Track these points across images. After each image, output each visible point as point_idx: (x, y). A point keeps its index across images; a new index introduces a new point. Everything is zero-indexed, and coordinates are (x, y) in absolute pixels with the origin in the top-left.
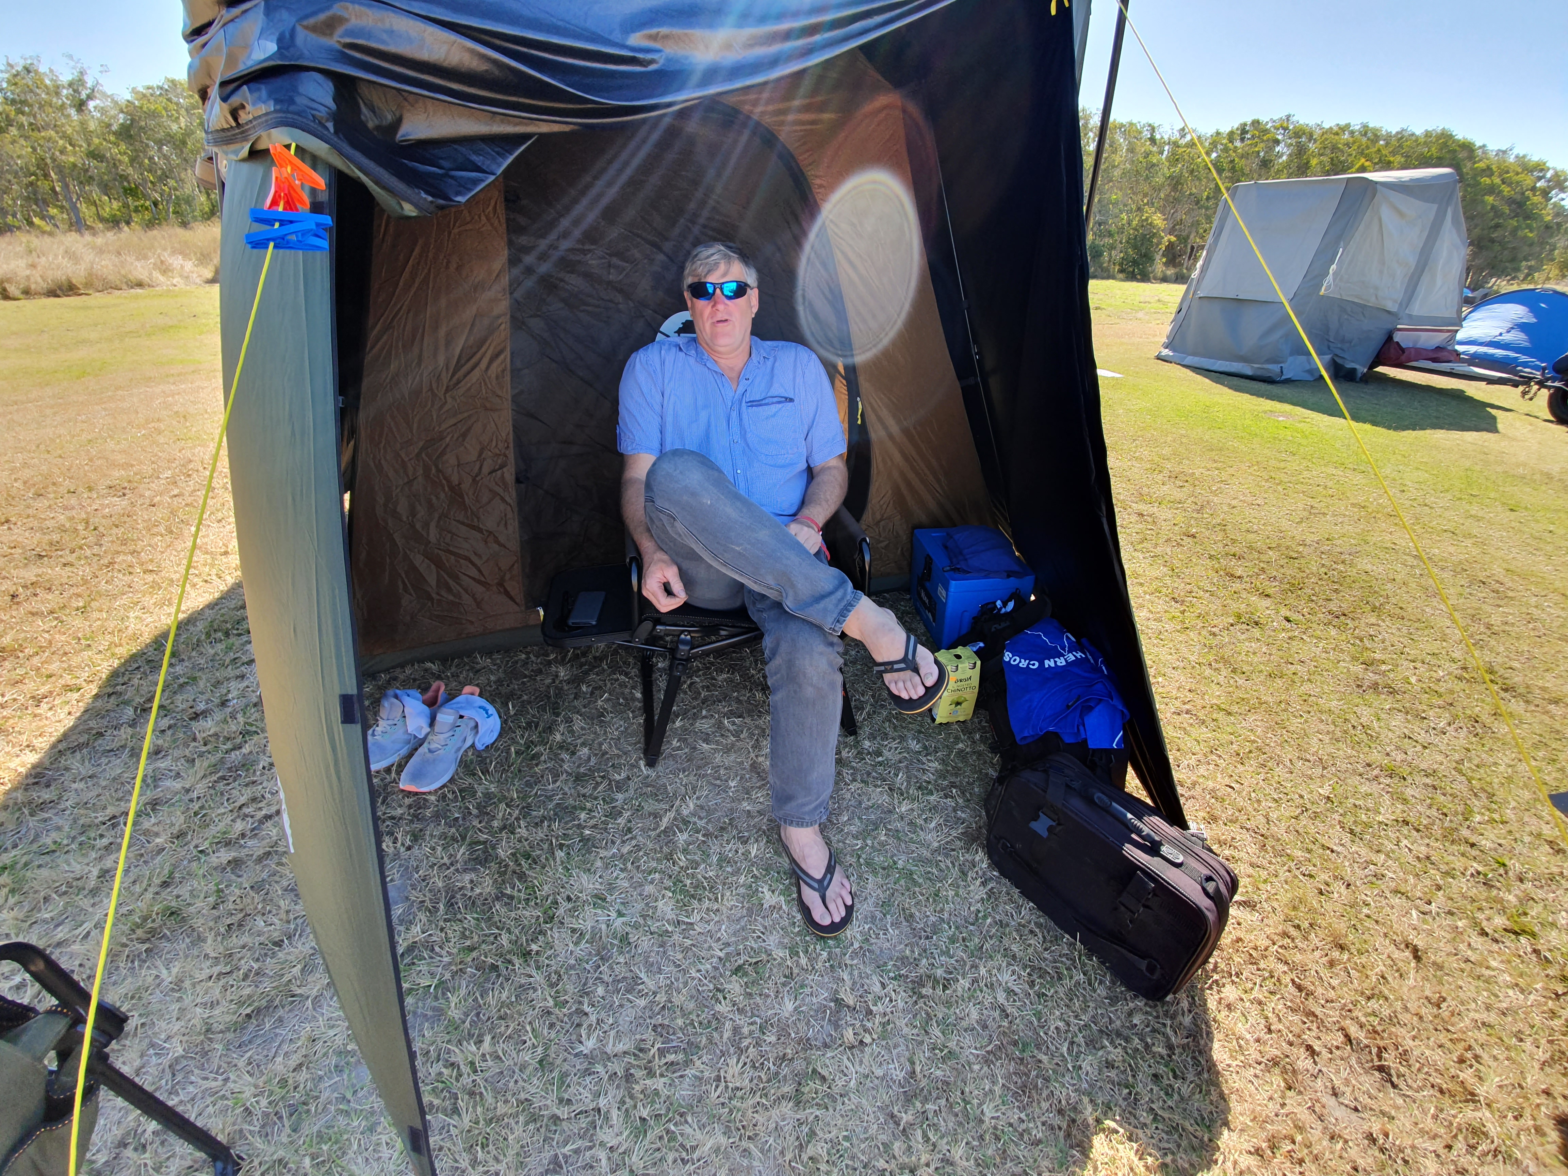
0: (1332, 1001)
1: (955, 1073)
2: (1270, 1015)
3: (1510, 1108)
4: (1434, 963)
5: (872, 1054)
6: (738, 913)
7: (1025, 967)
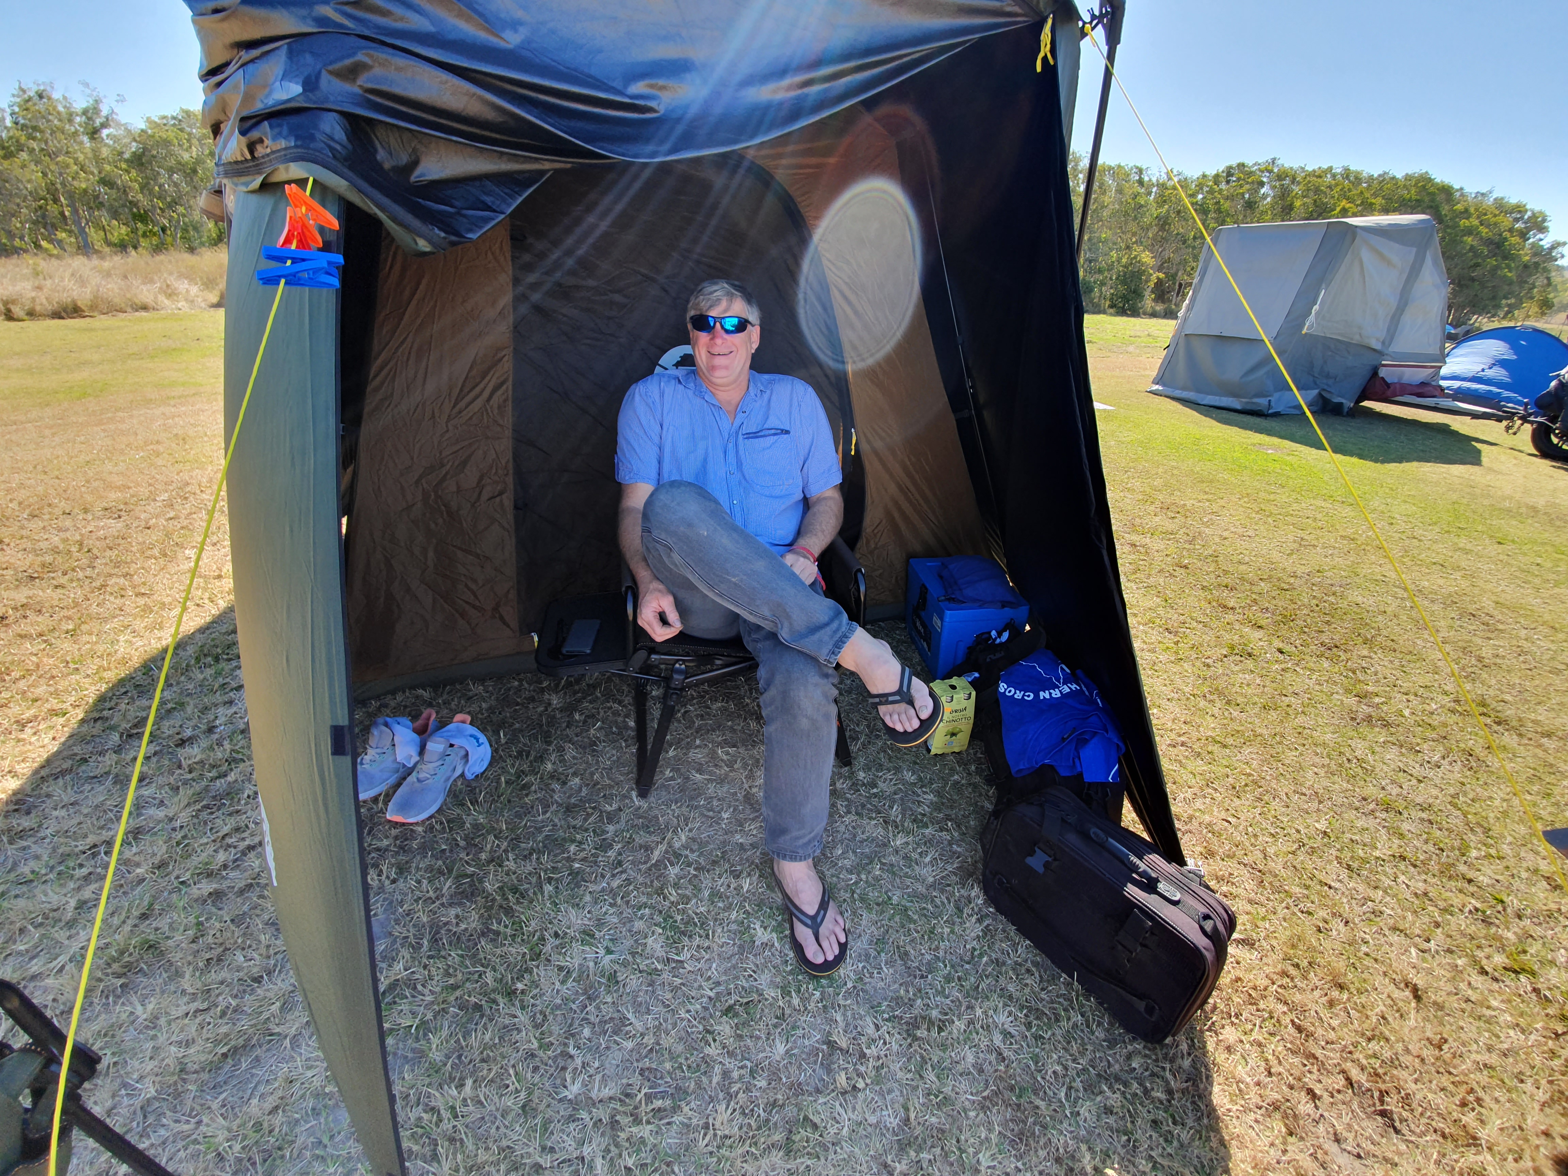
0: (1332, 1043)
1: (950, 1120)
2: (1270, 1057)
3: (1510, 1150)
4: (1435, 1003)
5: (865, 1100)
6: (730, 950)
7: (1021, 1008)
